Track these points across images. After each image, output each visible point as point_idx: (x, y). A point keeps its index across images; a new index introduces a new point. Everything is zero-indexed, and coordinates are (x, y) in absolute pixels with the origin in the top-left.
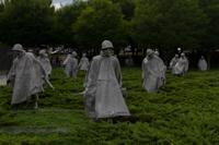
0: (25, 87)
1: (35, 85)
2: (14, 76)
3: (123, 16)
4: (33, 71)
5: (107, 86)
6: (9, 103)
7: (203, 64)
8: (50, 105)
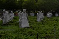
0: (6, 20)
1: (8, 20)
2: (3, 17)
3: (35, 2)
4: (8, 16)
5: (24, 20)
6: (2, 24)
7: (57, 15)
8: (12, 25)
